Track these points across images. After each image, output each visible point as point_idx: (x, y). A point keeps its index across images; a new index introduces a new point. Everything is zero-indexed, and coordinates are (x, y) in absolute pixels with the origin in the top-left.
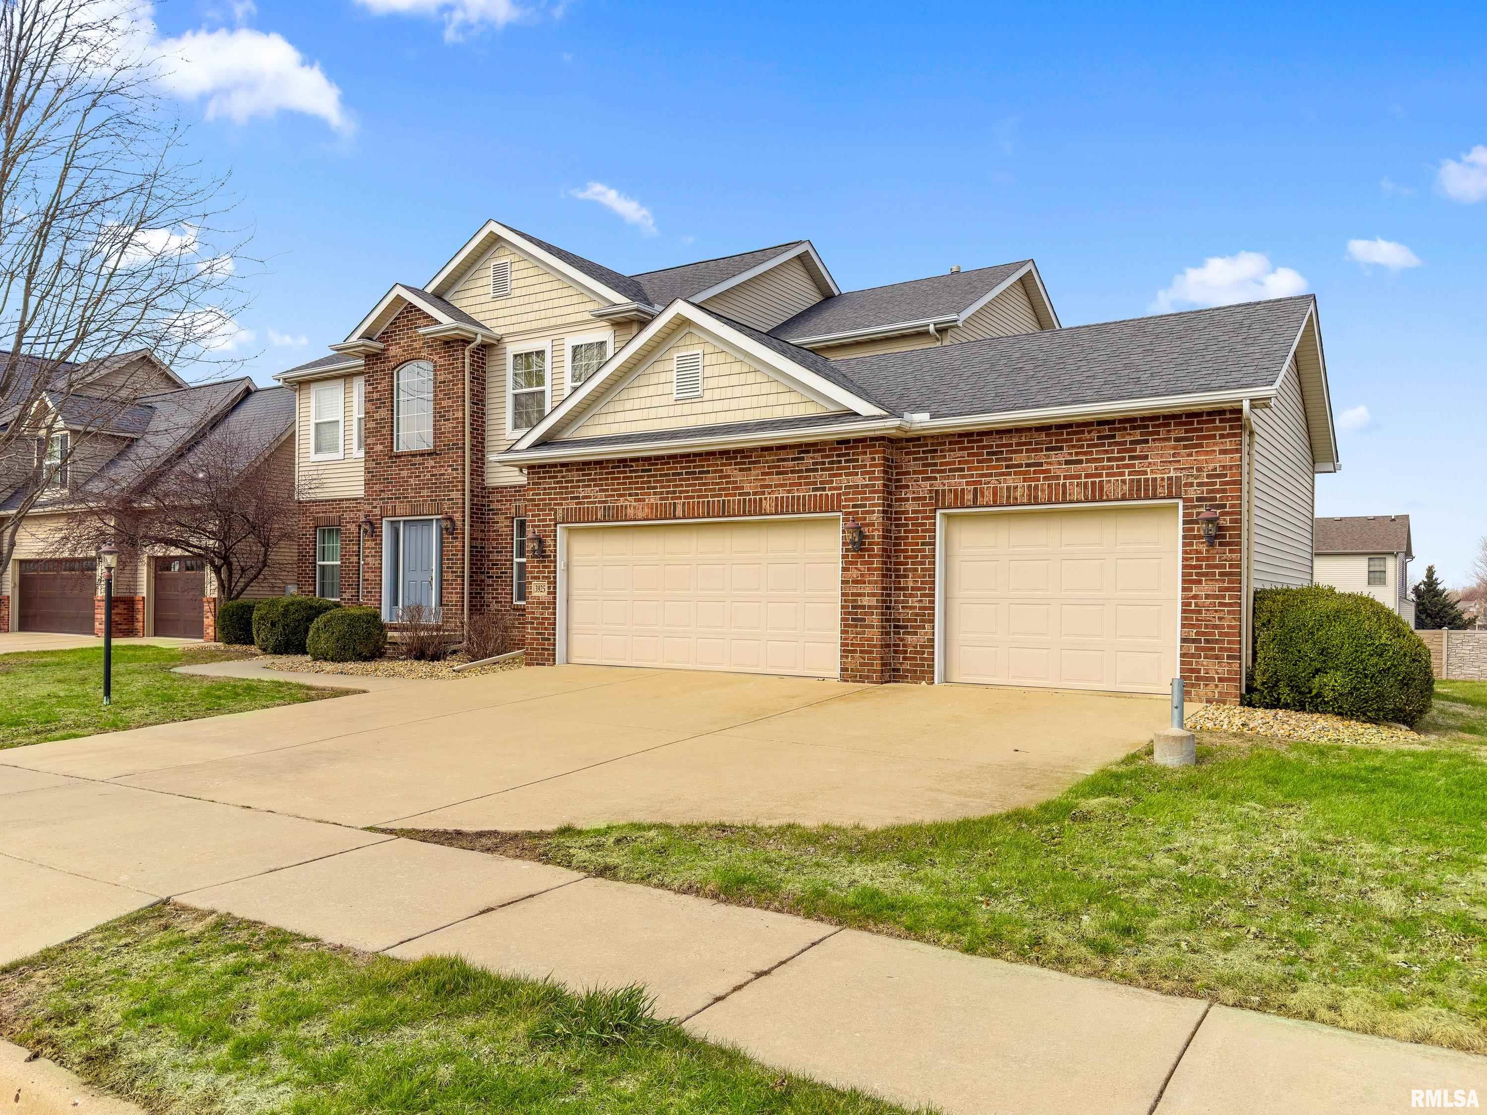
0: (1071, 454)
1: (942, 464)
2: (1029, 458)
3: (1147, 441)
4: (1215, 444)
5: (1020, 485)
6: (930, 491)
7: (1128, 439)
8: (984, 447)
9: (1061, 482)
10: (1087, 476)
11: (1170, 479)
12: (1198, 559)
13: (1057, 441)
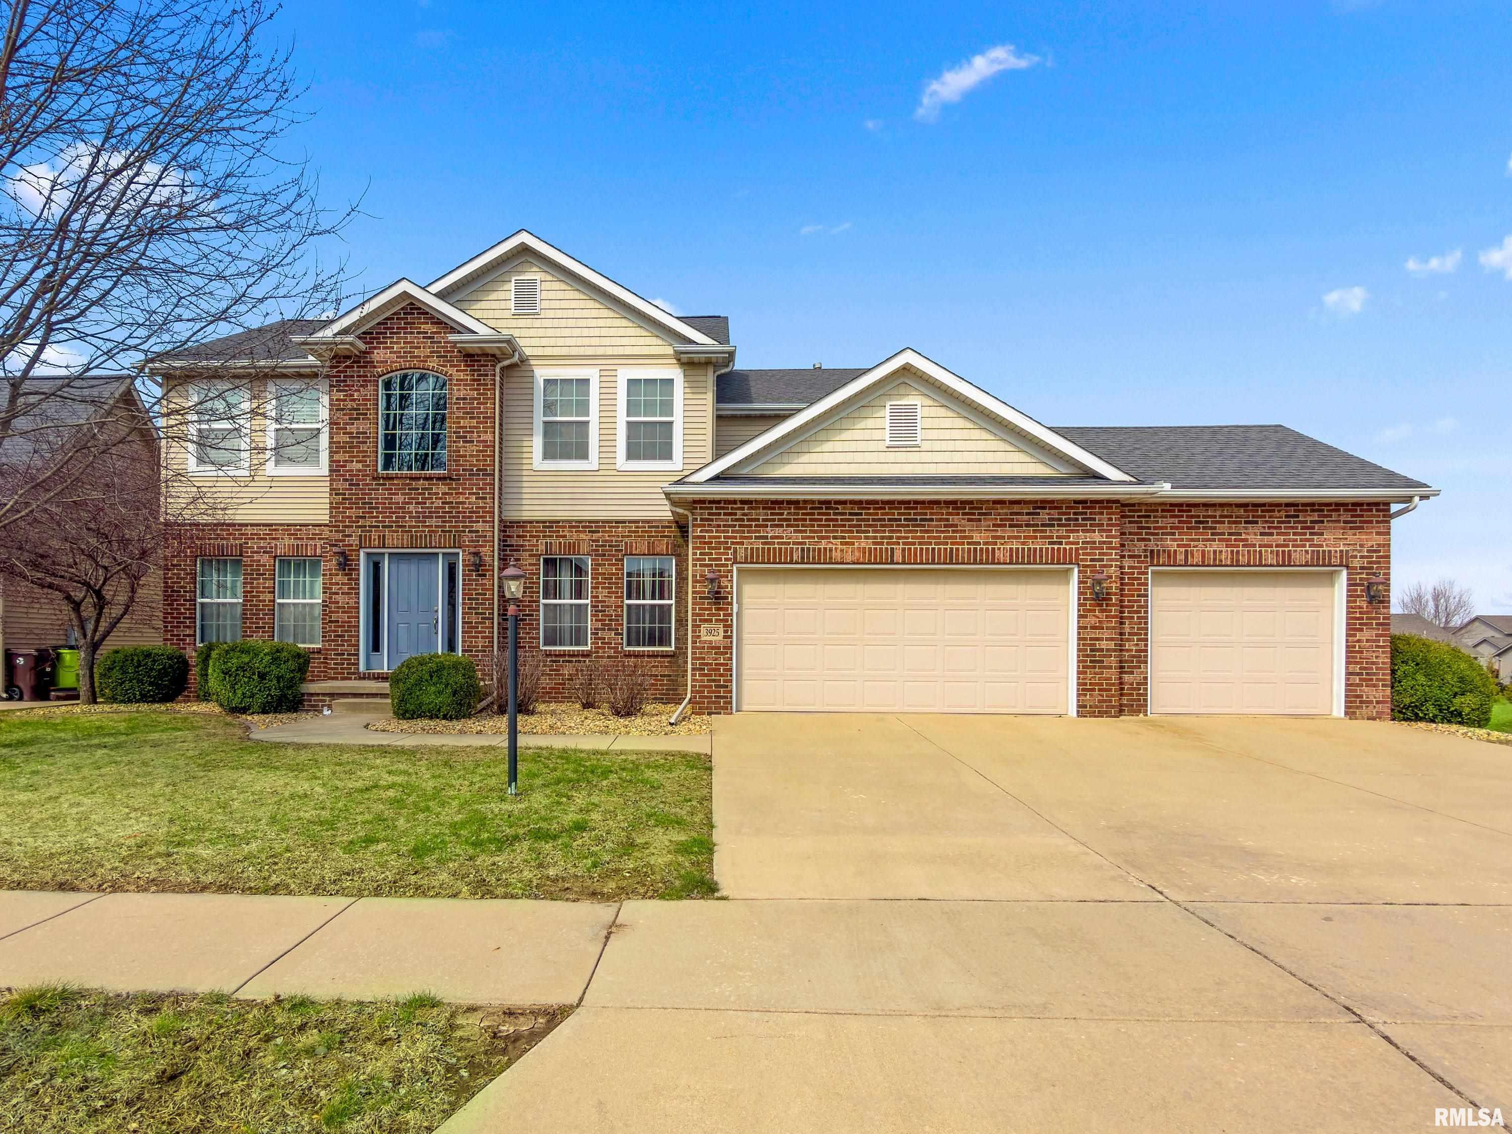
0: (1264, 527)
1: (1155, 528)
2: (1230, 528)
3: (1322, 522)
4: (1373, 528)
5: (1224, 549)
6: (1145, 551)
7: (1309, 519)
8: (1192, 517)
9: (1258, 549)
10: (1277, 546)
11: (1341, 551)
12: (1361, 613)
13: (1253, 516)
